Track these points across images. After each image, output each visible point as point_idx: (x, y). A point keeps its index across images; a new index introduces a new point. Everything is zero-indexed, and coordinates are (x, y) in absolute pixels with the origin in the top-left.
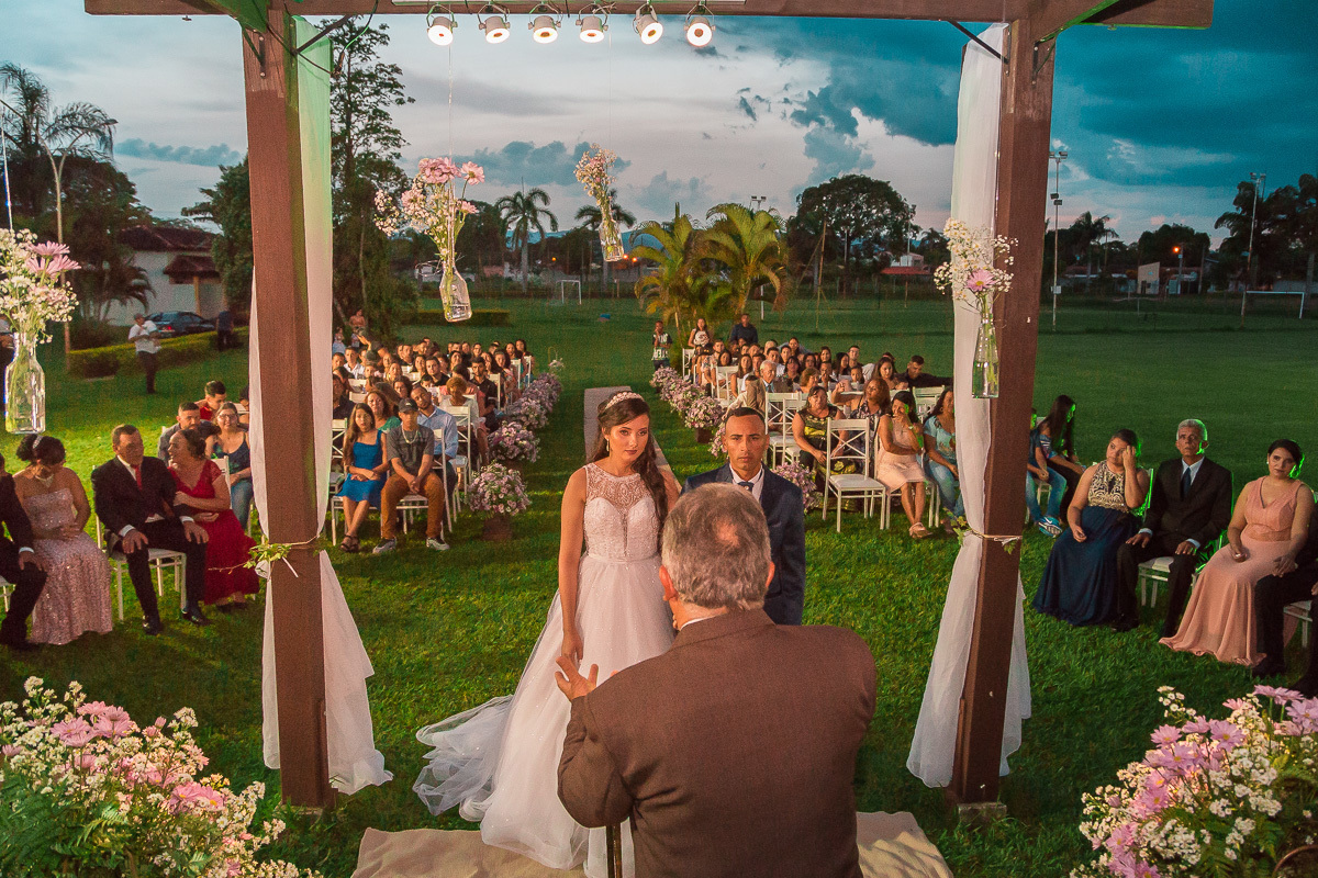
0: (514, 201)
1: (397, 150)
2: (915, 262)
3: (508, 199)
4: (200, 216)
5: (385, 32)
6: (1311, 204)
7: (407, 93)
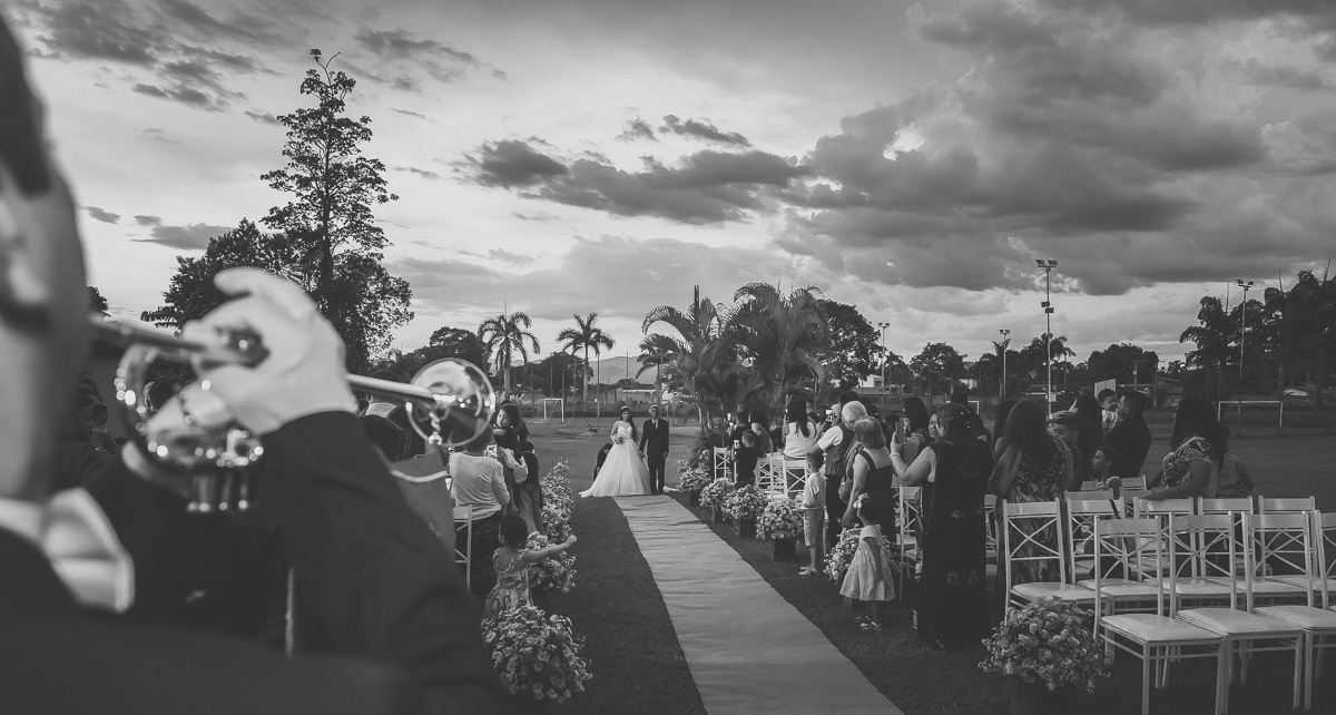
0: (498, 324)
1: (379, 251)
2: (877, 383)
3: (493, 322)
4: (163, 321)
5: (368, 126)
6: (1277, 316)
7: (390, 190)
